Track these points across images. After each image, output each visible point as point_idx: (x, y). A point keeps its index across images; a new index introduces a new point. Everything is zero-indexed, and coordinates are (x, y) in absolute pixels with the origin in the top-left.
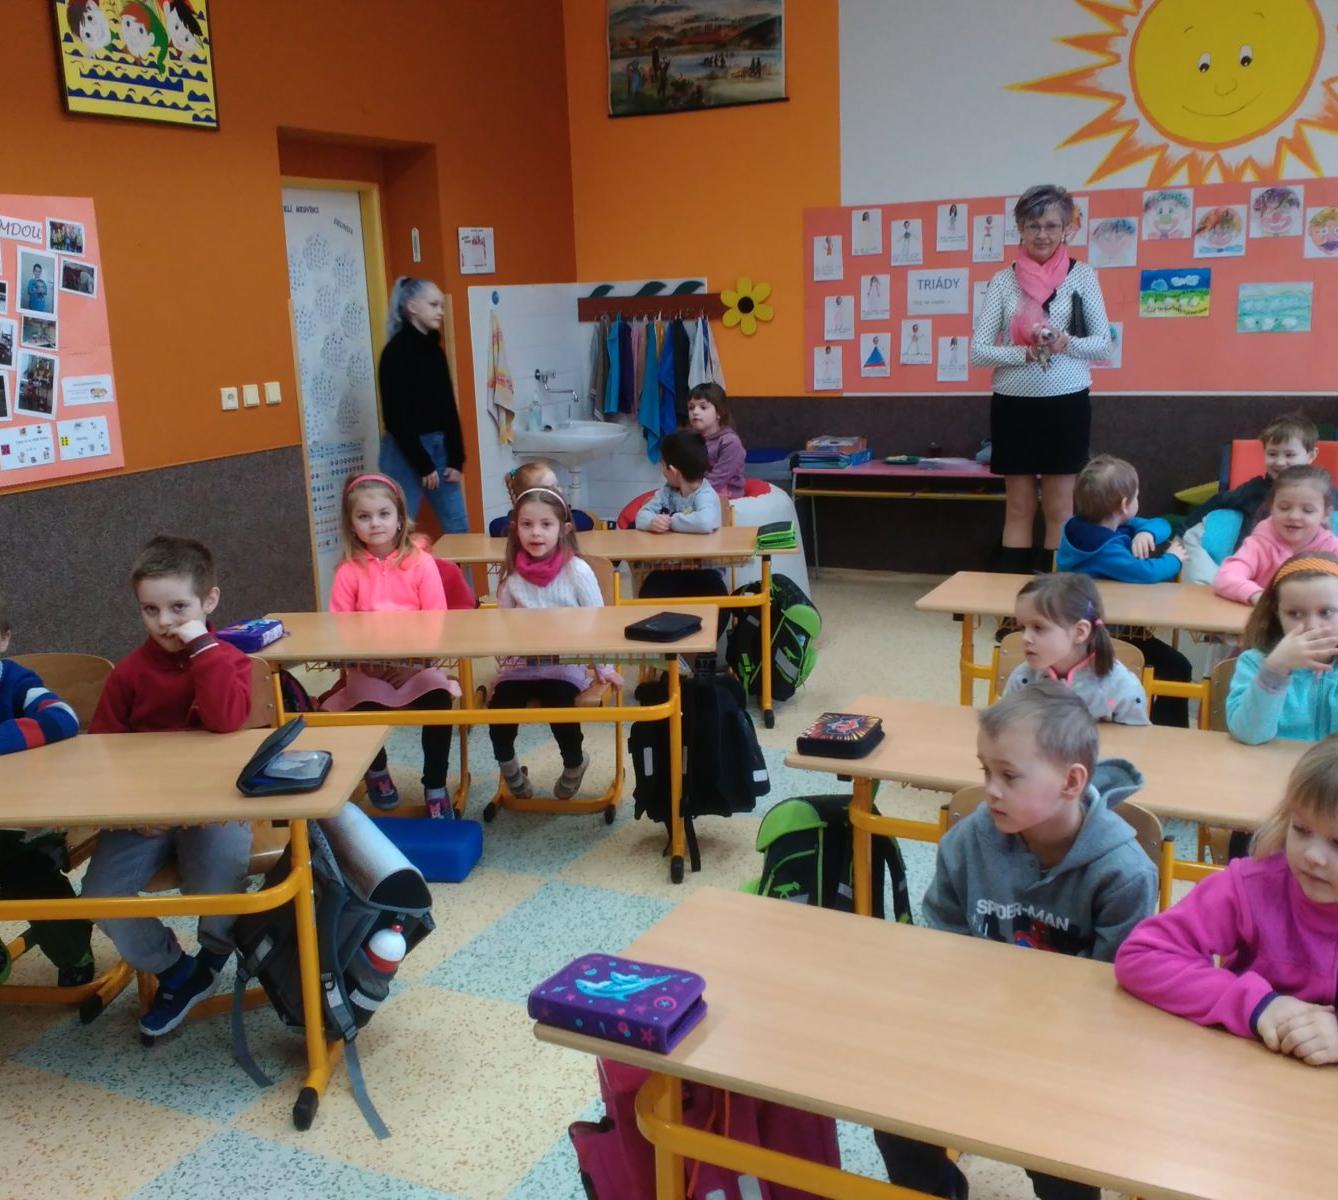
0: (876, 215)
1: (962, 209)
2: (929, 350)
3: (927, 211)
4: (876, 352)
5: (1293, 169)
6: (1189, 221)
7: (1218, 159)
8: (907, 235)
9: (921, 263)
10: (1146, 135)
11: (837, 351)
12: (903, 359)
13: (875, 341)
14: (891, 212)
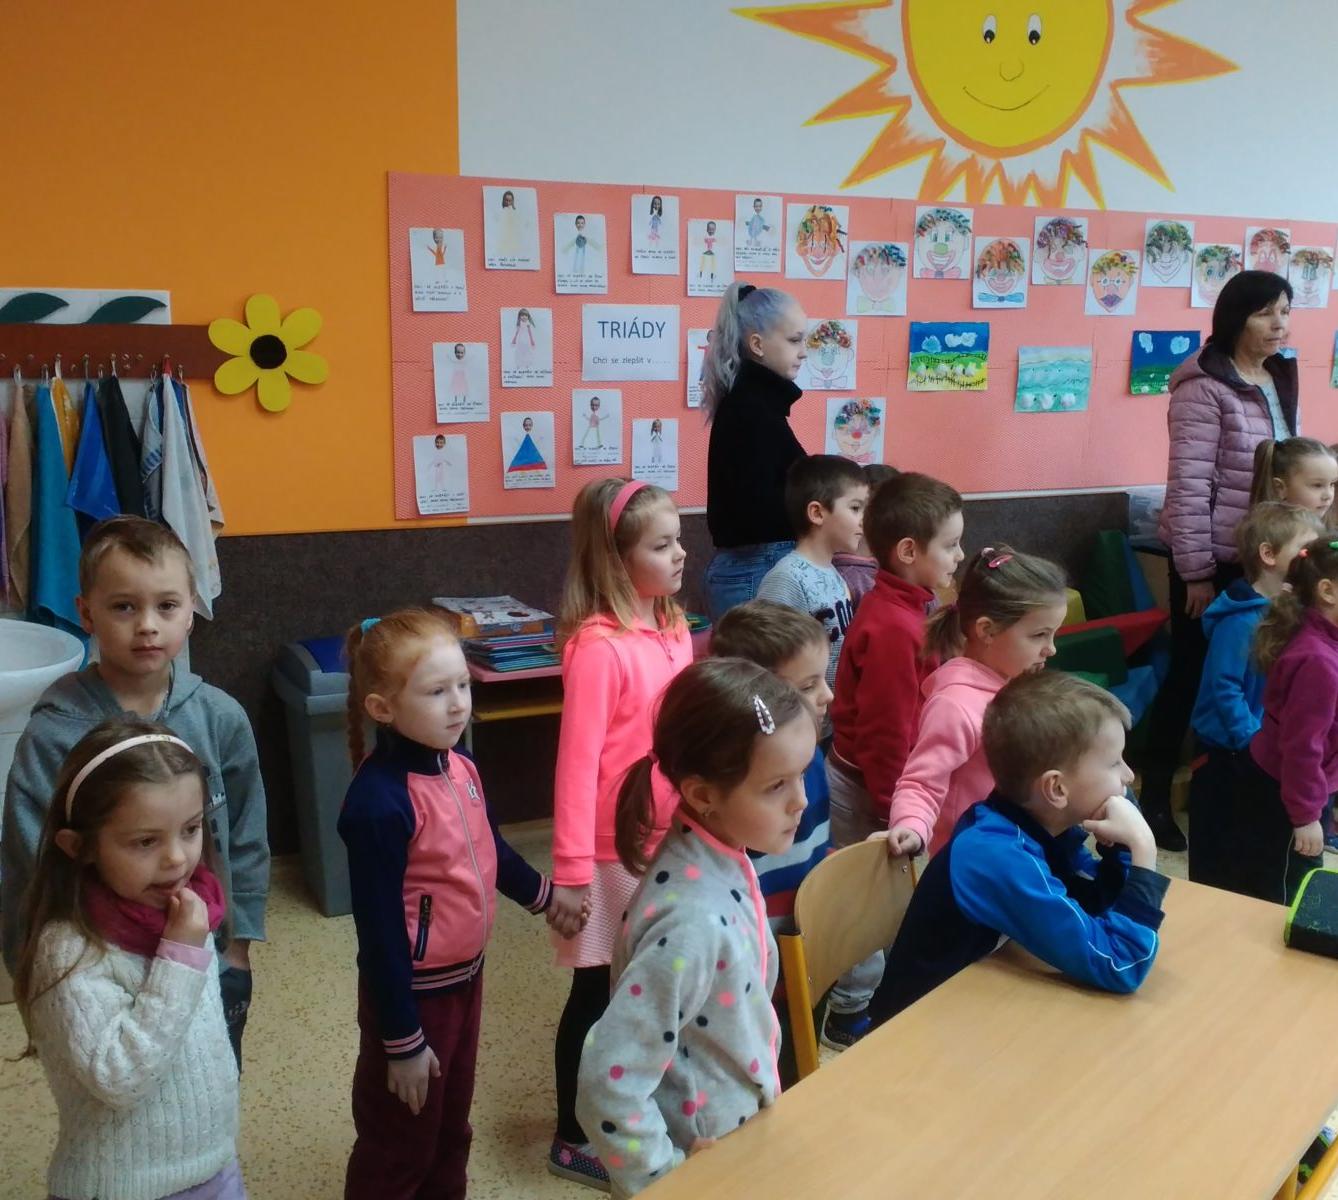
0: (527, 199)
1: (670, 205)
2: (619, 442)
3: (614, 200)
4: (527, 445)
5: (1076, 199)
6: (968, 253)
7: (999, 168)
8: (581, 241)
9: (604, 291)
10: (919, 123)
11: (457, 443)
12: (578, 458)
13: (527, 425)
14: (555, 197)
